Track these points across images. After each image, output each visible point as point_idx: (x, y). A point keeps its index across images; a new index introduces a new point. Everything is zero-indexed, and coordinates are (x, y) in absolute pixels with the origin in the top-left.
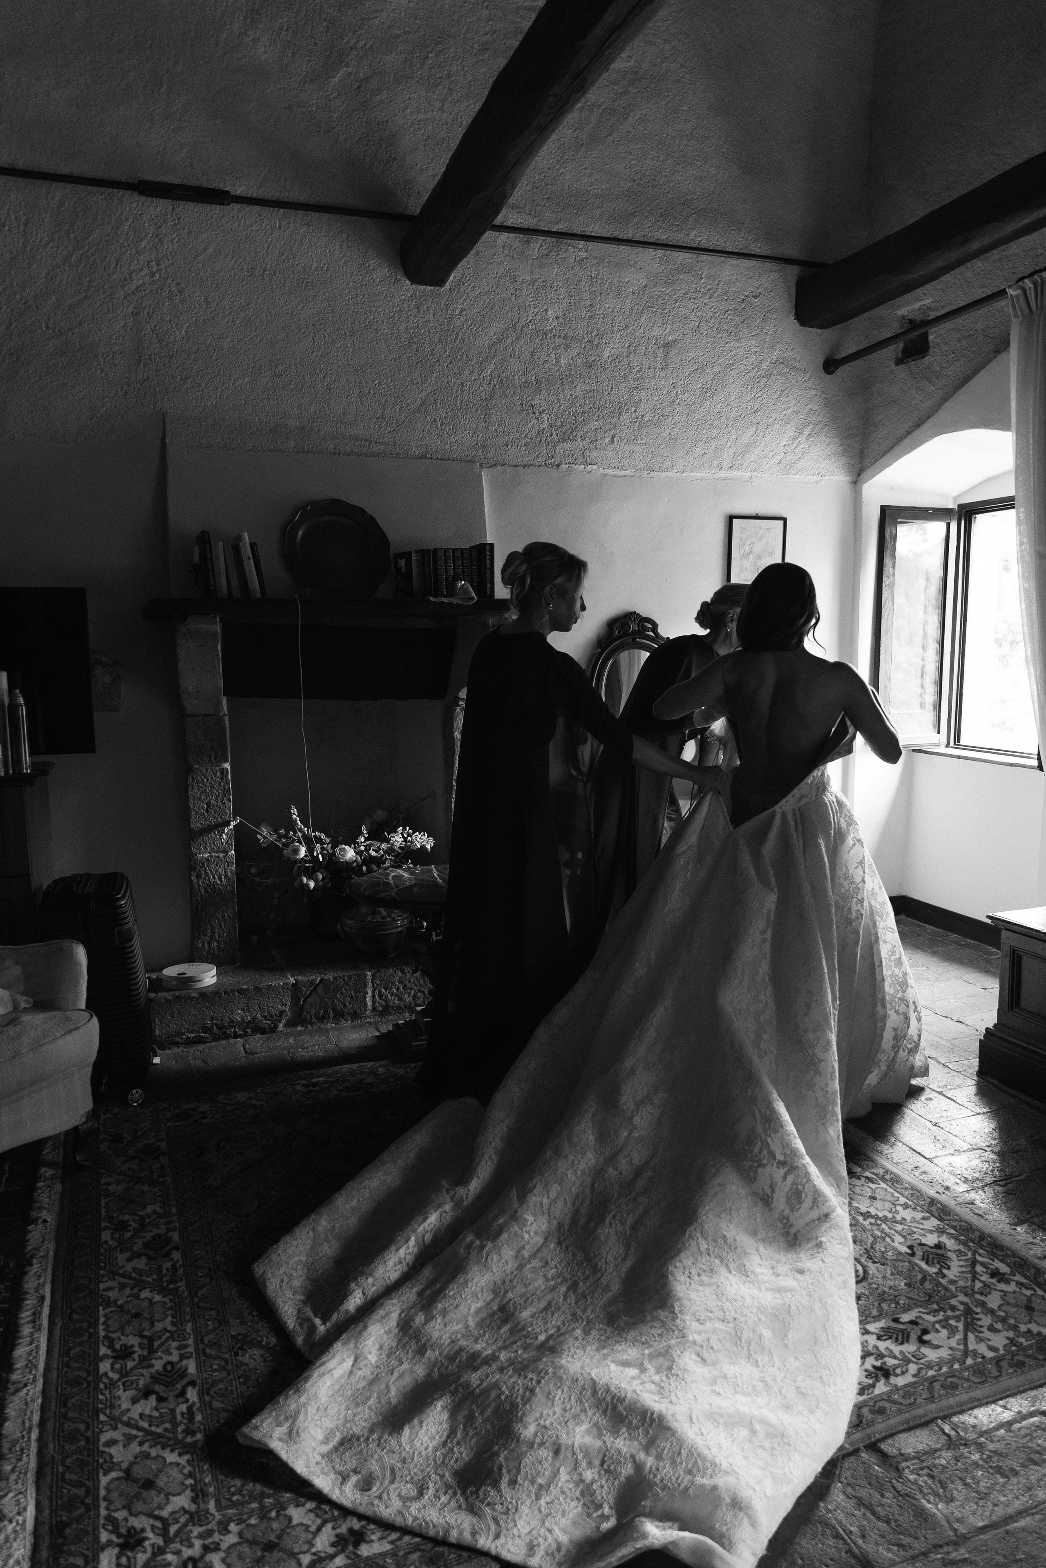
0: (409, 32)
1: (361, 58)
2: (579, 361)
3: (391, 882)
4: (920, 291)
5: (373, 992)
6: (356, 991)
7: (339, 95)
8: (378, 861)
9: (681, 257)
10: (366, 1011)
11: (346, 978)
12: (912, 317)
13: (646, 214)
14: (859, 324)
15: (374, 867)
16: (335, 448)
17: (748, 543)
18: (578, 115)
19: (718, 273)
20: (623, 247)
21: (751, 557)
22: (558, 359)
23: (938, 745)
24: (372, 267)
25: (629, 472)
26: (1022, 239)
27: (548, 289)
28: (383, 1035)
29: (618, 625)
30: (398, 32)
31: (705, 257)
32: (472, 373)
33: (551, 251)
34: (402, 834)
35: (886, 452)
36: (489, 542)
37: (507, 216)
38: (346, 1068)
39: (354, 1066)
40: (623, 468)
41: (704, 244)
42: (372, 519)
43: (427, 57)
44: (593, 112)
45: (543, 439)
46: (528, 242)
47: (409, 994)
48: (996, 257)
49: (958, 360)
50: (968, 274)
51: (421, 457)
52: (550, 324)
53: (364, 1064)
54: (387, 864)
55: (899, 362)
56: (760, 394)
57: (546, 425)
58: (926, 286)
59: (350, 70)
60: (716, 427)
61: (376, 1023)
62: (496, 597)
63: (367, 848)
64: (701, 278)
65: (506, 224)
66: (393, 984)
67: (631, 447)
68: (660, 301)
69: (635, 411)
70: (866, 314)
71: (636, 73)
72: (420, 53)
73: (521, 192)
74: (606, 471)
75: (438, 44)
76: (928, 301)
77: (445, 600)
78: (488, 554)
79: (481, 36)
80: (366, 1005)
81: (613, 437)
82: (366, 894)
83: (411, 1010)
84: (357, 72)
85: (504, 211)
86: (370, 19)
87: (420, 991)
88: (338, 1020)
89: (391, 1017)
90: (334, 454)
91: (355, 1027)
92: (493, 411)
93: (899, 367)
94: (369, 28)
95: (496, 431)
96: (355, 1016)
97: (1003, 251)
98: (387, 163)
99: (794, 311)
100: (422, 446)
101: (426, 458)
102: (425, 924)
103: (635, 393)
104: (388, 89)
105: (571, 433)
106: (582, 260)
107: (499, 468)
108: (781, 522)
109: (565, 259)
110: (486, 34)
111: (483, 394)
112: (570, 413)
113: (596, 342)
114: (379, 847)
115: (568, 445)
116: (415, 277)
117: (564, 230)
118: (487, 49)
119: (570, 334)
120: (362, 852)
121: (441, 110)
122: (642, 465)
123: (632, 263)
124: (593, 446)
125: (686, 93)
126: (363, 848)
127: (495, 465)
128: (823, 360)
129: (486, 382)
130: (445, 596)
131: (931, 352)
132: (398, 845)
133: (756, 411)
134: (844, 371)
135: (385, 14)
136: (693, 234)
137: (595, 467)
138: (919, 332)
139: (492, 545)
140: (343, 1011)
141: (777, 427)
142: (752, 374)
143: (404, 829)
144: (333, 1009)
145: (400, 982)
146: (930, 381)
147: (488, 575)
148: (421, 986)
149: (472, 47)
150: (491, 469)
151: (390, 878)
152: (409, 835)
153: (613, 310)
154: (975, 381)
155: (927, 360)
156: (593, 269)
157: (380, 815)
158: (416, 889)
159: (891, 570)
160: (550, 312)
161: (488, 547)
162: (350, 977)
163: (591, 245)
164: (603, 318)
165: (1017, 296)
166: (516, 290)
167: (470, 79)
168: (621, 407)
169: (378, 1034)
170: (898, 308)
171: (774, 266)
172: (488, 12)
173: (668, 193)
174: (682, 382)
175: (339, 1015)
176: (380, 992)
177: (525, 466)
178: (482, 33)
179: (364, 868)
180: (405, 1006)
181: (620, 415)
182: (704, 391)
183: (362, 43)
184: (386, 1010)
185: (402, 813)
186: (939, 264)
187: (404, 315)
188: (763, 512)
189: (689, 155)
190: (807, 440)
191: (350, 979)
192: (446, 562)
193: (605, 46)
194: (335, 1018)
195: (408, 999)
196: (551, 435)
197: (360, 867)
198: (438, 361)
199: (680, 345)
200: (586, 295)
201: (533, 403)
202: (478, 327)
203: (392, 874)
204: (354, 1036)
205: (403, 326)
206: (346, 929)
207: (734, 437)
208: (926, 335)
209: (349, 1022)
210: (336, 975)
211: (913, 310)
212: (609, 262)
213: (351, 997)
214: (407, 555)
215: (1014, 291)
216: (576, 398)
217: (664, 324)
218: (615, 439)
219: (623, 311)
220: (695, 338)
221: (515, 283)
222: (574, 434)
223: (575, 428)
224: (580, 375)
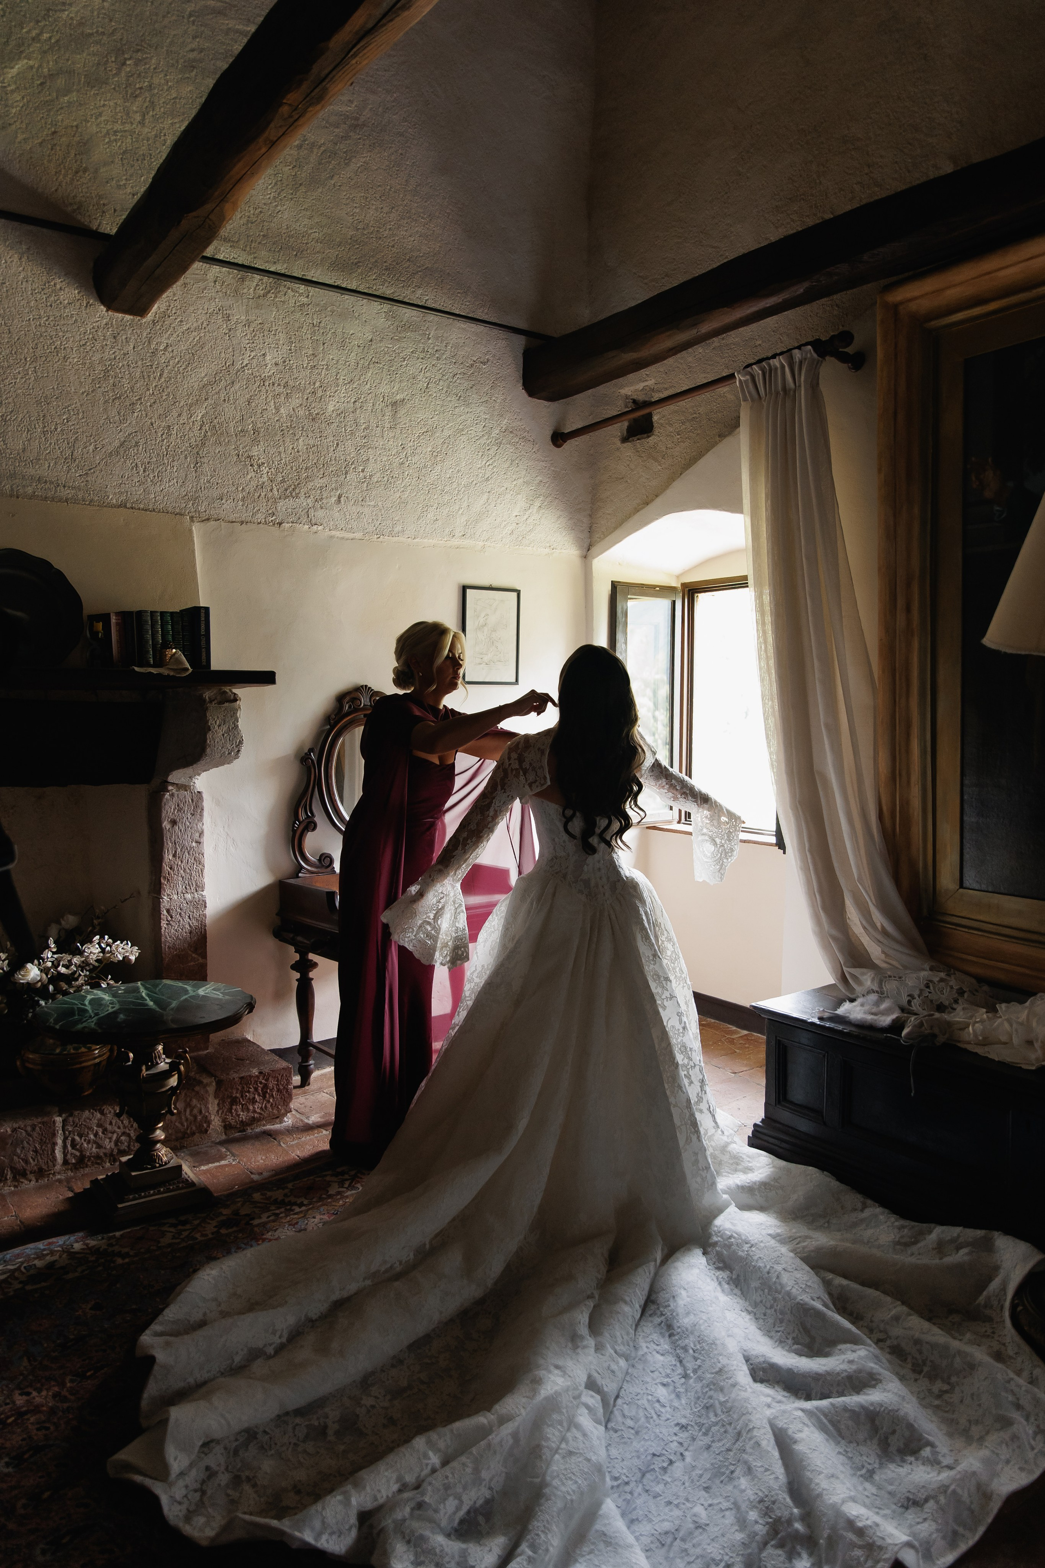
0: (103, 33)
1: (45, 52)
2: (301, 413)
3: (89, 1008)
4: (644, 372)
5: (64, 1141)
6: (42, 1143)
7: (18, 88)
8: (70, 979)
9: (408, 314)
10: (54, 1166)
11: (29, 1129)
12: (635, 397)
13: (370, 266)
14: (583, 399)
15: (64, 986)
16: (12, 490)
17: (483, 615)
18: (296, 153)
19: (445, 335)
20: (347, 297)
21: (486, 629)
22: (277, 409)
23: (670, 822)
24: (58, 287)
25: (358, 535)
26: (741, 329)
27: (266, 333)
28: (77, 1195)
29: (348, 699)
30: (90, 31)
31: (432, 317)
32: (180, 415)
33: (269, 292)
34: (99, 944)
35: (616, 528)
36: (202, 605)
37: (218, 249)
38: (30, 1249)
39: (41, 1245)
40: (351, 530)
41: (430, 304)
42: (60, 574)
43: (124, 64)
44: (312, 152)
45: (263, 494)
46: (243, 279)
47: (110, 1139)
48: (716, 344)
49: (684, 442)
50: (690, 359)
51: (120, 506)
52: (269, 370)
53: (54, 1240)
54: (81, 981)
55: (624, 440)
56: (490, 462)
57: (266, 479)
58: (650, 368)
59: (31, 63)
60: (447, 492)
61: (68, 1180)
62: (213, 668)
63: (55, 965)
64: (429, 339)
65: (217, 257)
66: (90, 1128)
67: (359, 509)
68: (387, 357)
69: (363, 471)
70: (590, 391)
71: (357, 119)
72: (116, 58)
73: (234, 224)
74: (333, 533)
75: (138, 51)
76: (651, 382)
77: (154, 671)
78: (203, 619)
79: (187, 52)
80: (54, 1159)
81: (340, 497)
82: (57, 1027)
83: (113, 1158)
84: (40, 66)
85: (215, 243)
86: (56, 11)
87: (124, 1134)
88: (18, 1181)
89: (87, 1170)
90: (11, 496)
91: (40, 1188)
92: (205, 460)
93: (625, 445)
94: (55, 20)
95: (209, 482)
96: (40, 1173)
97: (723, 339)
98: (77, 172)
99: (522, 381)
100: (121, 493)
101: (125, 507)
102: (131, 1055)
103: (362, 451)
104: (78, 91)
105: (294, 490)
106: (303, 305)
107: (212, 523)
108: (515, 594)
109: (284, 302)
110: (193, 50)
111: (193, 440)
112: (292, 468)
113: (320, 393)
114: (70, 961)
115: (290, 503)
116: (110, 300)
117: (283, 272)
118: (194, 67)
119: (291, 383)
120: (49, 969)
121: (142, 123)
122: (371, 528)
123: (356, 314)
124: (318, 505)
125: (409, 147)
126: (49, 964)
127: (208, 519)
128: (551, 432)
129: (197, 426)
130: (154, 666)
131: (656, 431)
132: (94, 957)
133: (487, 479)
134: (571, 445)
135: (74, 9)
136: (419, 292)
137: (320, 528)
138: (645, 411)
139: (207, 609)
140: (25, 1170)
141: (508, 496)
142: (482, 441)
143: (102, 937)
144: (12, 1169)
145: (99, 1125)
146: (656, 460)
147: (203, 643)
148: (125, 1127)
149: (177, 62)
150: (202, 524)
151: (87, 1003)
152: (108, 945)
153: (338, 361)
154: (702, 462)
155: (652, 440)
156: (315, 317)
157: (70, 921)
158: (122, 1016)
159: (623, 646)
160: (268, 358)
161: (203, 611)
162: (34, 1128)
163: (313, 291)
164: (327, 369)
165: (746, 381)
166: (230, 330)
167: (174, 95)
168: (347, 465)
169: (71, 1194)
170: (622, 387)
171: (501, 334)
172: (194, 27)
173: (393, 246)
174: (411, 444)
175: (20, 1174)
176: (73, 1140)
177: (242, 523)
178: (187, 49)
179: (51, 988)
180: (105, 1154)
181: (346, 473)
182: (434, 454)
183: (46, 36)
184: (82, 1161)
185: (98, 918)
186: (669, 343)
187: (98, 346)
188: (495, 584)
189: (413, 211)
190: (538, 511)
191: (34, 1129)
192: (153, 626)
193: (351, 53)
194: (14, 1179)
195: (108, 1145)
196: (271, 490)
197: (45, 987)
198: (140, 399)
199: (409, 406)
200: (308, 343)
201: (251, 454)
202: (187, 366)
203: (89, 997)
204: (40, 1200)
205: (97, 357)
206: (28, 1065)
207: (465, 504)
208: (650, 416)
209: (33, 1183)
210: (16, 1125)
211: (636, 390)
212: (332, 311)
213: (36, 1151)
214: (105, 618)
215: (743, 376)
216: (298, 452)
217: (391, 382)
218: (342, 499)
219: (348, 363)
220: (424, 399)
221: (229, 322)
222: (297, 491)
223: (298, 484)
224: (303, 428)
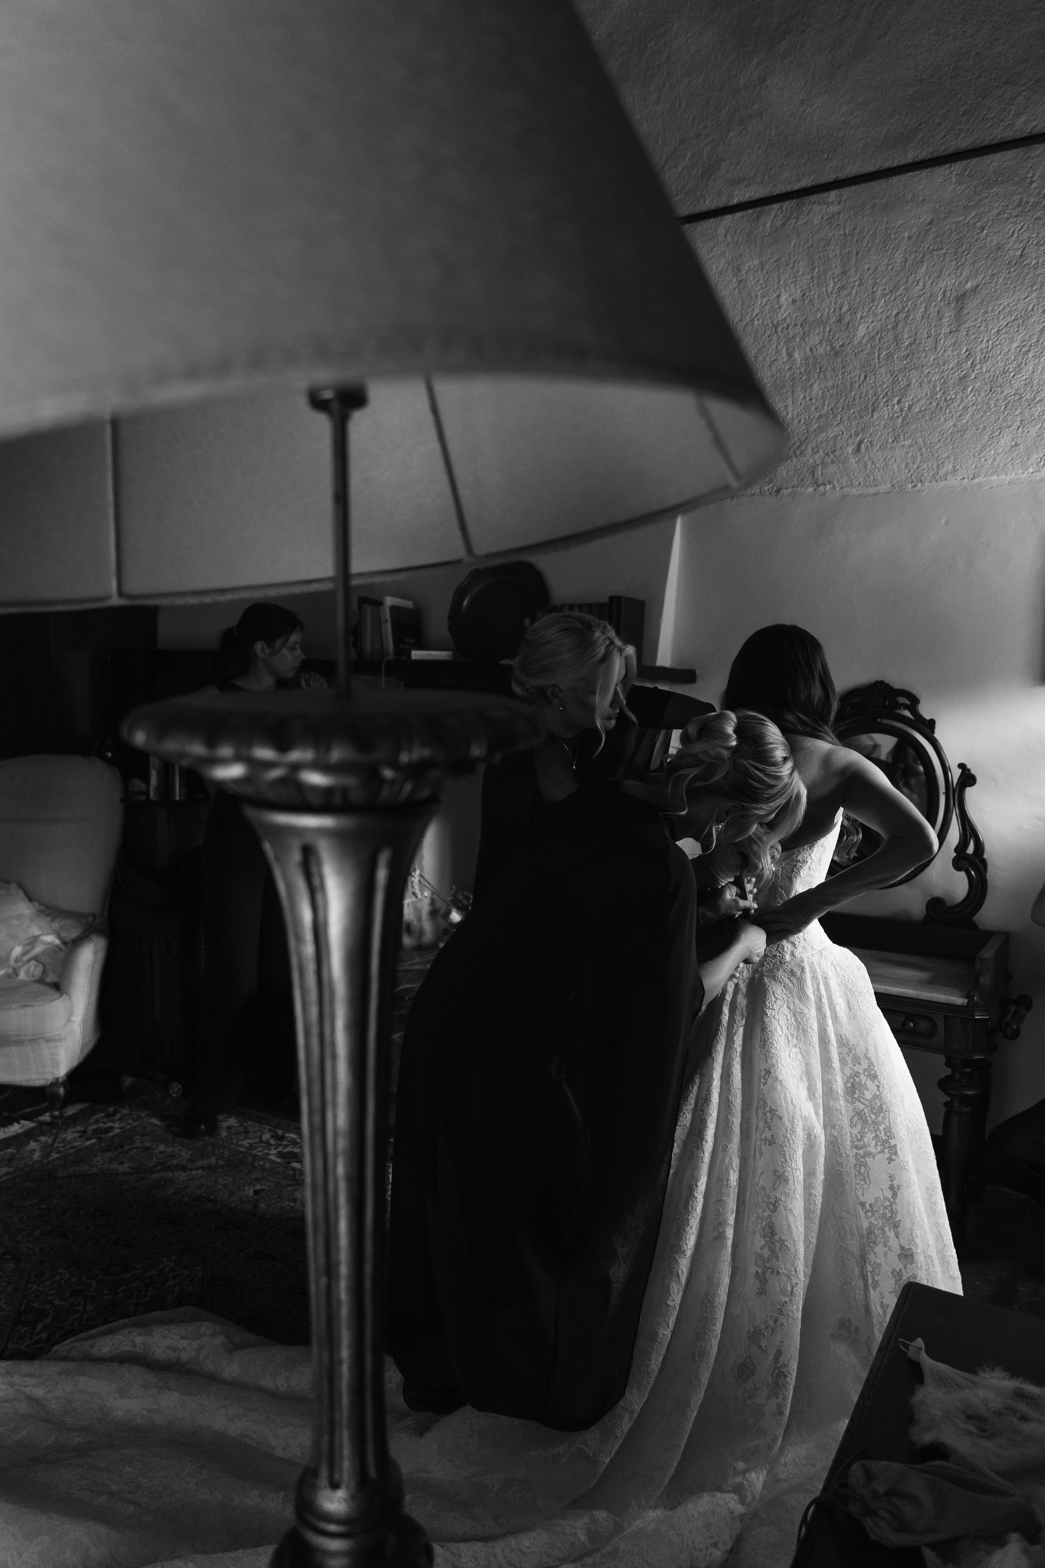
2: (821, 350)
13: (939, 121)
22: (790, 355)
27: (783, 269)
29: (853, 699)
33: (790, 218)
46: (758, 218)
64: (1031, 182)
67: (888, 453)
68: (954, 237)
69: (900, 402)
74: (847, 491)
81: (861, 443)
103: (901, 376)
105: (799, 447)
106: (833, 216)
109: (807, 223)
113: (847, 319)
115: (793, 464)
119: (811, 318)
123: (910, 196)
124: (828, 460)
137: (829, 487)
153: (876, 269)
156: (848, 225)
160: (784, 297)
163: (848, 191)
164: (860, 284)
168: (877, 399)
174: (984, 345)
181: (874, 411)
182: (1024, 349)
199: (984, 292)
200: (836, 261)
212: (873, 207)
216: (811, 400)
217: (958, 268)
218: (863, 446)
219: (890, 267)
220: (1013, 275)
221: (739, 274)
222: (803, 448)
223: (805, 439)
224: (820, 368)
